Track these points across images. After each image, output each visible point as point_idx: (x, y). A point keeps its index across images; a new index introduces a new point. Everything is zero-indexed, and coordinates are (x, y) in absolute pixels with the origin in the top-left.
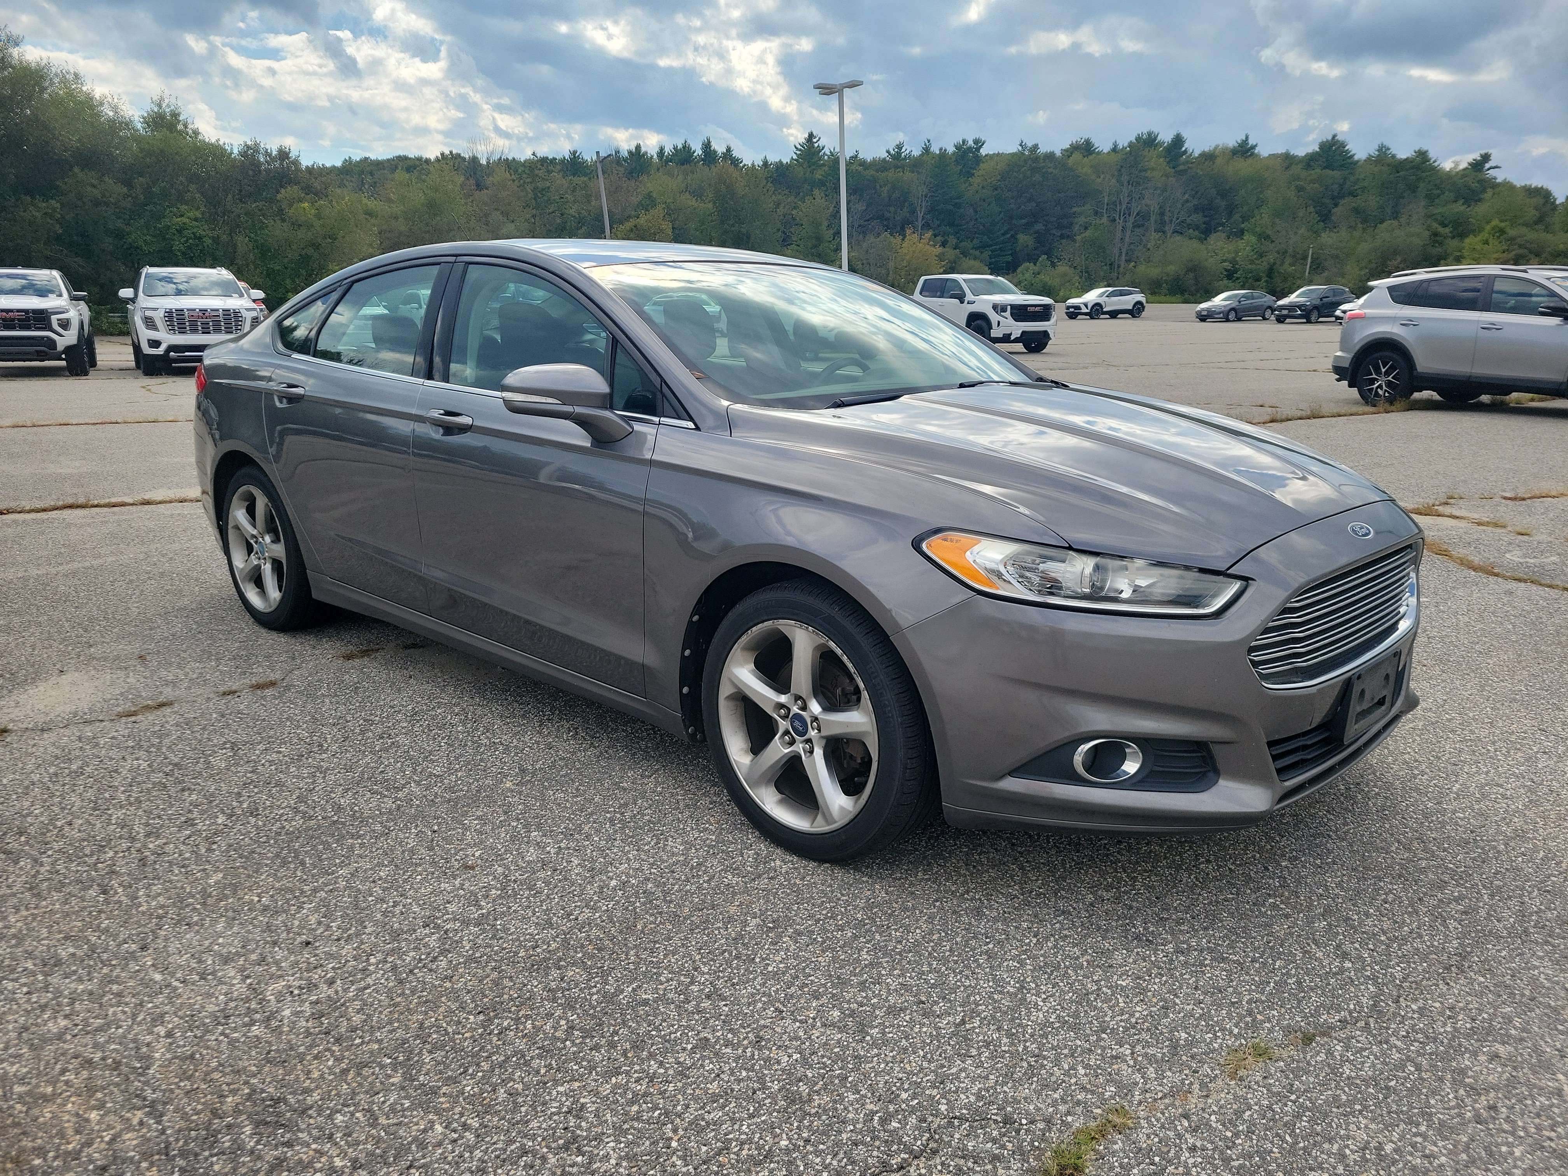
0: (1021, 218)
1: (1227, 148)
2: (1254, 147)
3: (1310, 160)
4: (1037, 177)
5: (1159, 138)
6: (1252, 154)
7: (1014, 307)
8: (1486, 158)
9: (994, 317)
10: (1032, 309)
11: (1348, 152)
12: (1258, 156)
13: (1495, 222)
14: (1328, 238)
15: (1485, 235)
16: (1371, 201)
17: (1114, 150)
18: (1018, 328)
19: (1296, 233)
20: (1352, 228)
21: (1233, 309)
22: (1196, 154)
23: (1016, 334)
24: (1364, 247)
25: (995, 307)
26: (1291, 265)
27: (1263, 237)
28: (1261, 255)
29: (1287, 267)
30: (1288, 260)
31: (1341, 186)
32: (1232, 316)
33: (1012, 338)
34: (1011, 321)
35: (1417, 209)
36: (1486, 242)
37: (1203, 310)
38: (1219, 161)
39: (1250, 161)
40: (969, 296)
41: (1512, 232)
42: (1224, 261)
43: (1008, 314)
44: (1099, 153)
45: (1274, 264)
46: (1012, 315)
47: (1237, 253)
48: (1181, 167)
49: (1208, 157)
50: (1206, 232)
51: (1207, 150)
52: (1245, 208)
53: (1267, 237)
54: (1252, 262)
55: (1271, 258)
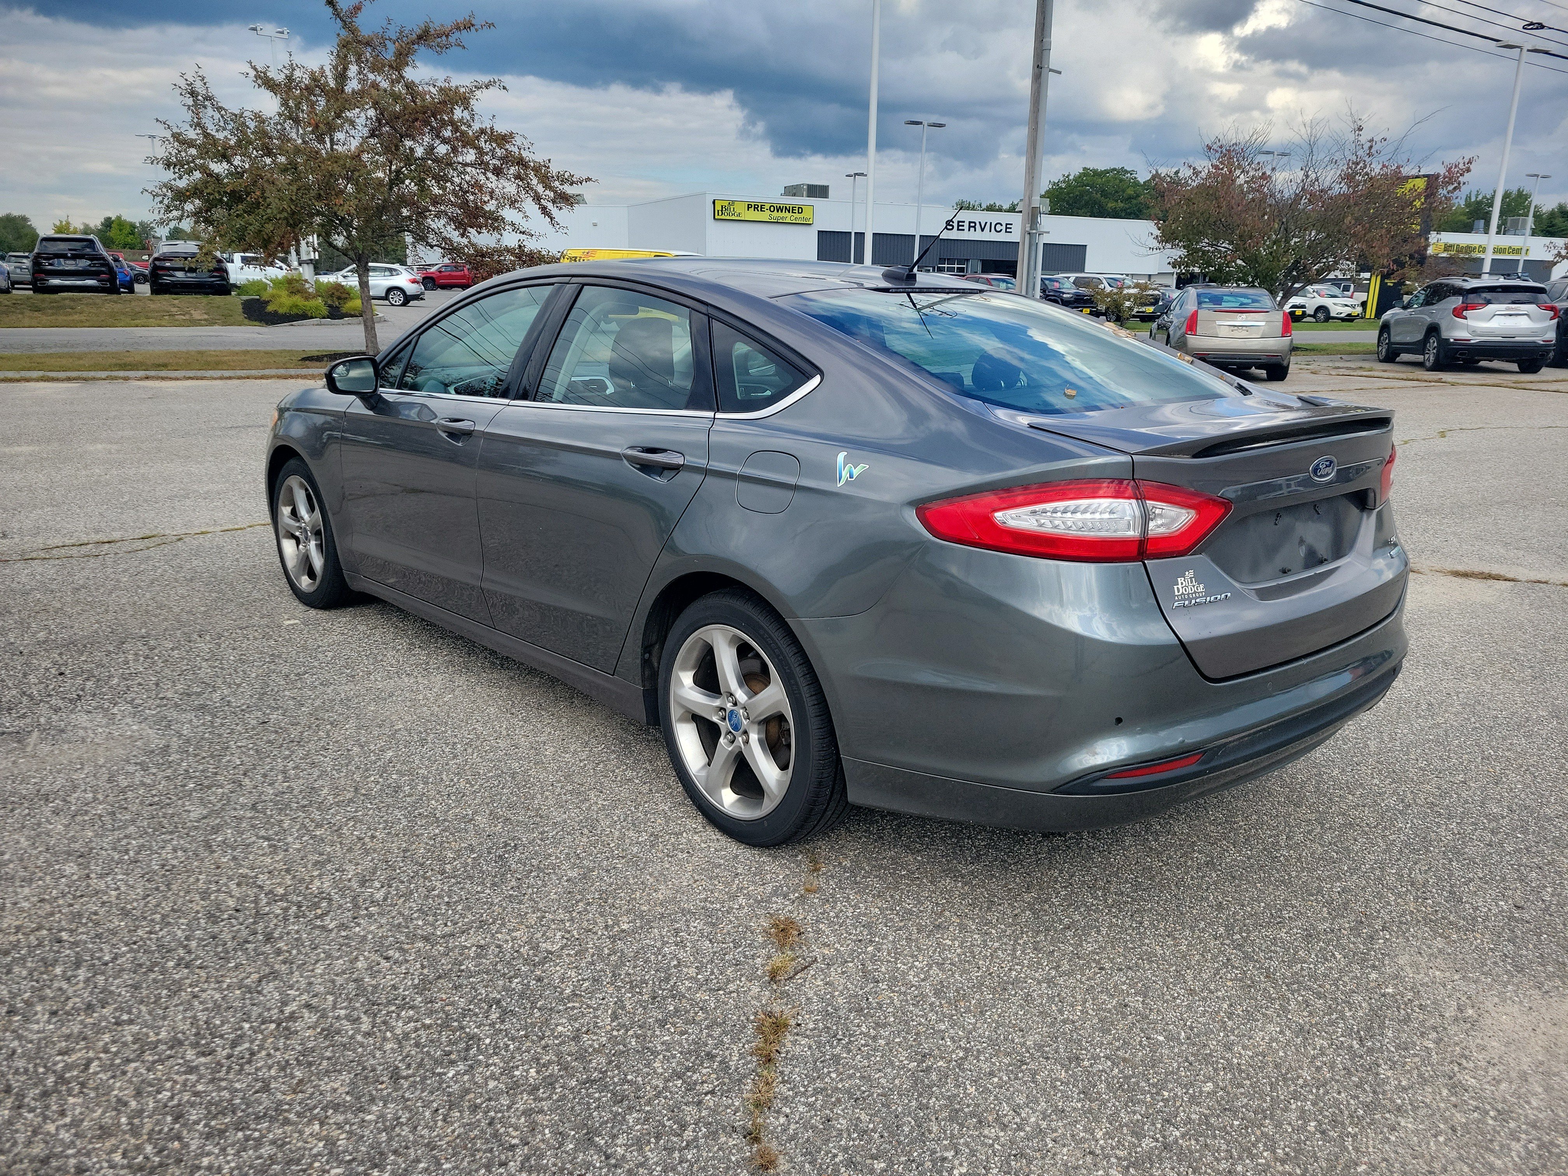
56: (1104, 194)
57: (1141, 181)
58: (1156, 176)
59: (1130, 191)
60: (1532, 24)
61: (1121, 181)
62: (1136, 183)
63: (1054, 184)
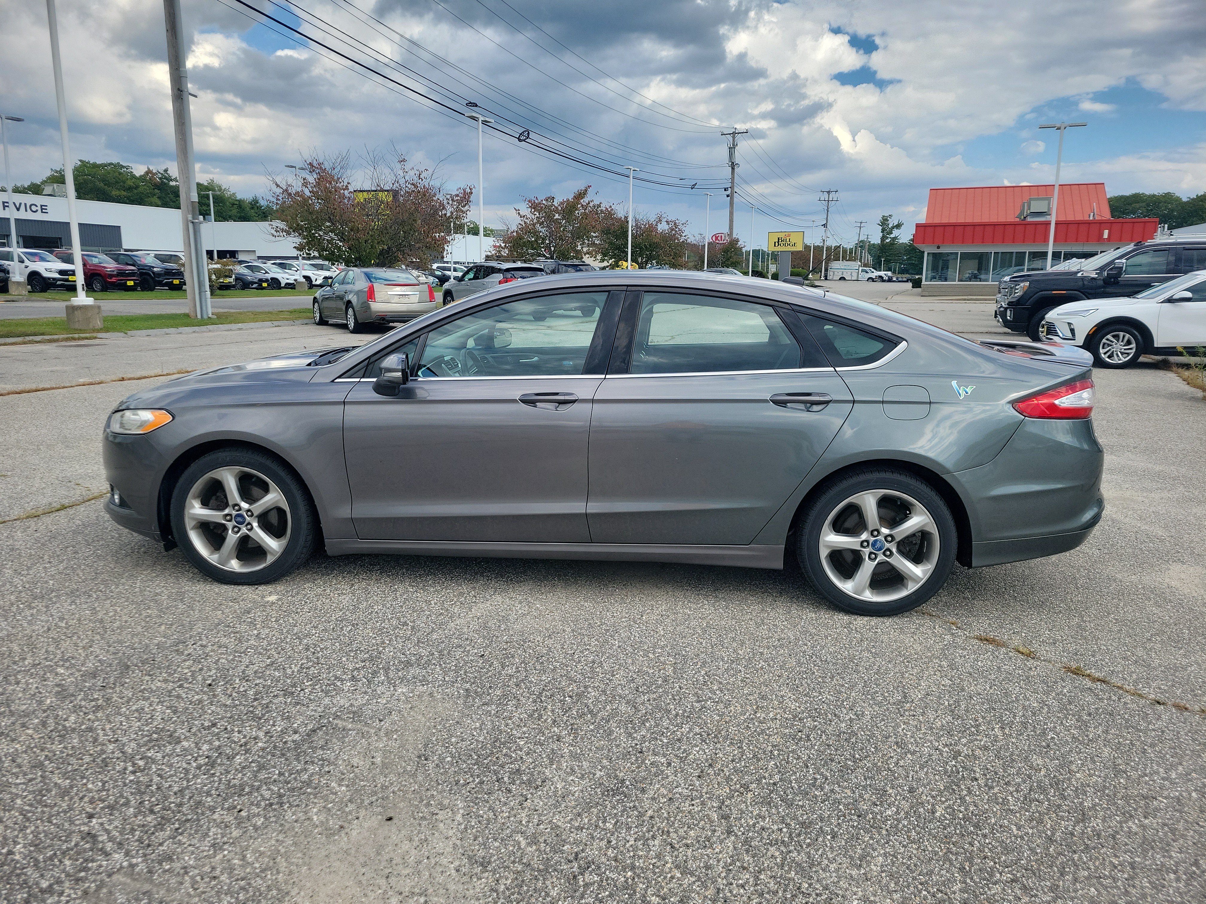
56: (108, 184)
57: (138, 175)
58: (149, 172)
59: (130, 183)
60: (470, 103)
61: (120, 174)
62: (133, 176)
63: (57, 172)
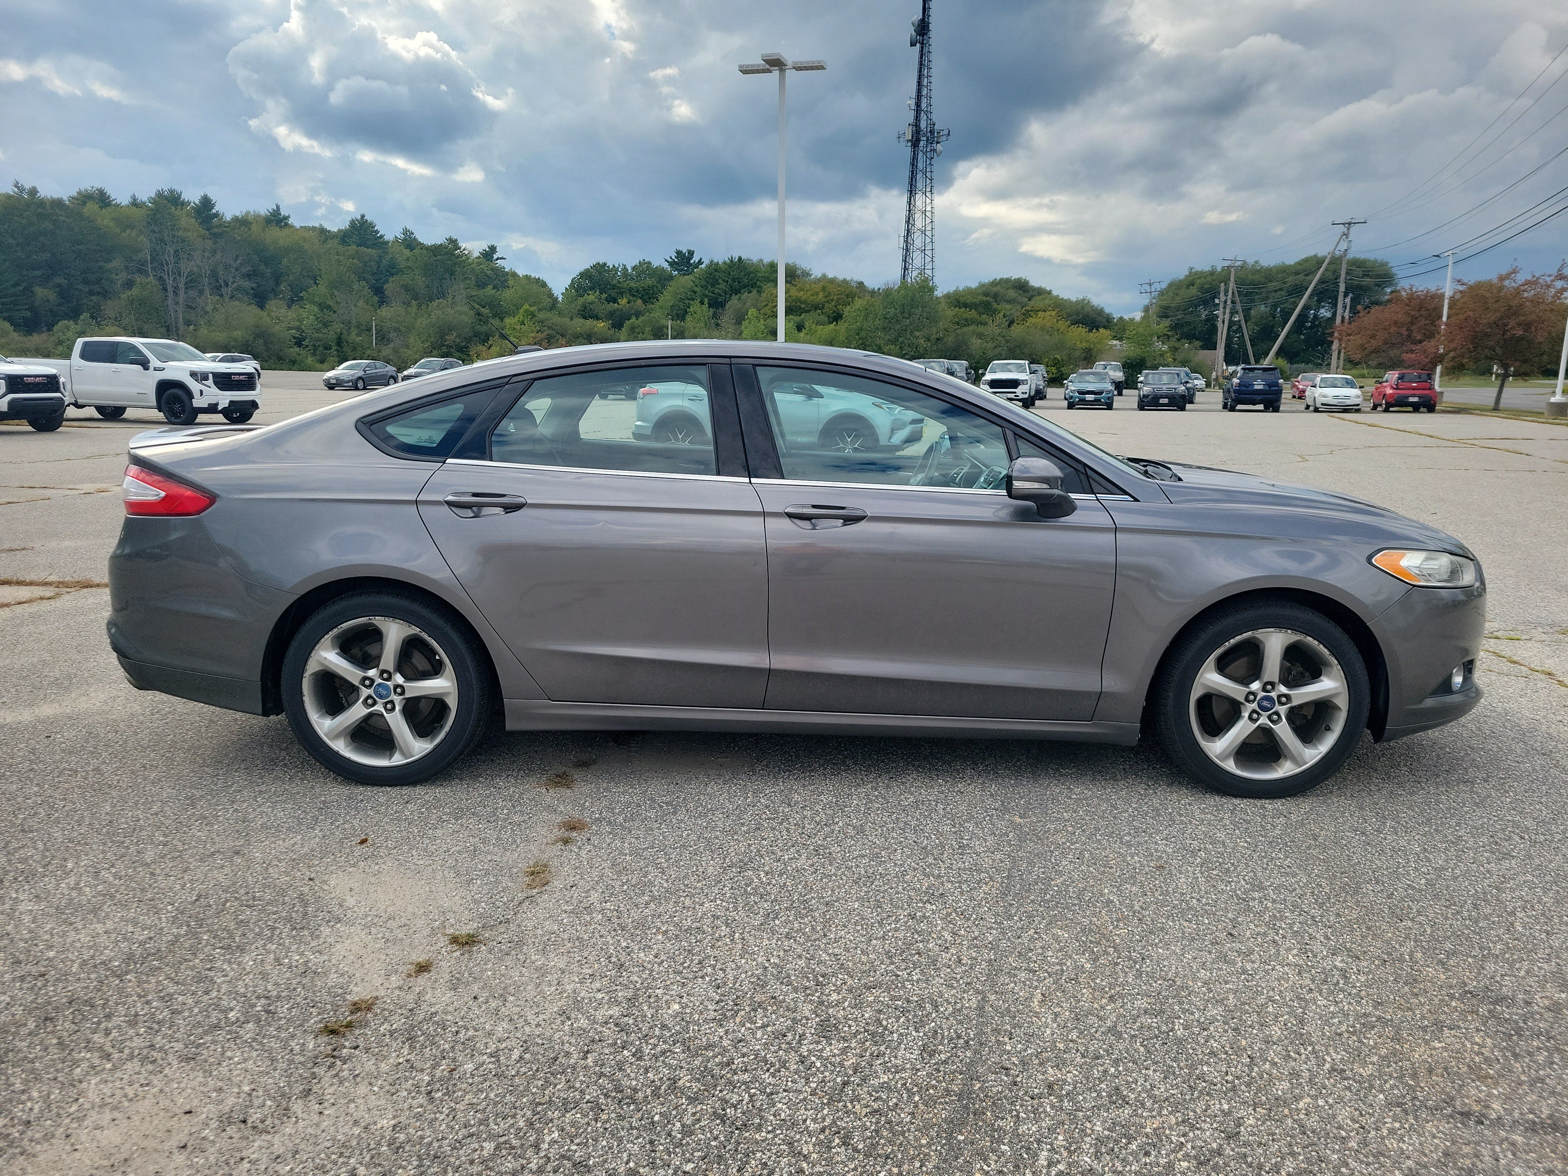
0: (33, 269)
1: (259, 216)
2: (287, 218)
3: (344, 237)
4: (47, 225)
5: (183, 197)
6: (286, 224)
7: (215, 375)
8: (493, 249)
9: (194, 386)
10: (237, 378)
11: (377, 232)
12: (292, 226)
13: (526, 306)
14: (385, 312)
15: (520, 317)
16: (420, 282)
17: (135, 203)
18: (224, 398)
19: (356, 306)
20: (407, 304)
21: (360, 378)
22: (228, 217)
23: (223, 404)
24: (422, 322)
25: (193, 374)
26: (359, 335)
27: (323, 307)
28: (326, 325)
29: (354, 337)
30: (354, 332)
31: (379, 263)
32: (360, 384)
33: (220, 408)
34: (215, 390)
35: (459, 291)
36: (523, 323)
37: (330, 378)
38: (254, 228)
39: (286, 231)
40: (154, 362)
41: (541, 316)
42: (290, 329)
43: (210, 382)
44: (117, 206)
45: (341, 334)
46: (215, 383)
47: (301, 321)
48: (215, 230)
49: (242, 222)
50: (260, 299)
51: (238, 214)
52: (291, 277)
53: (329, 307)
54: (318, 331)
55: (337, 327)
